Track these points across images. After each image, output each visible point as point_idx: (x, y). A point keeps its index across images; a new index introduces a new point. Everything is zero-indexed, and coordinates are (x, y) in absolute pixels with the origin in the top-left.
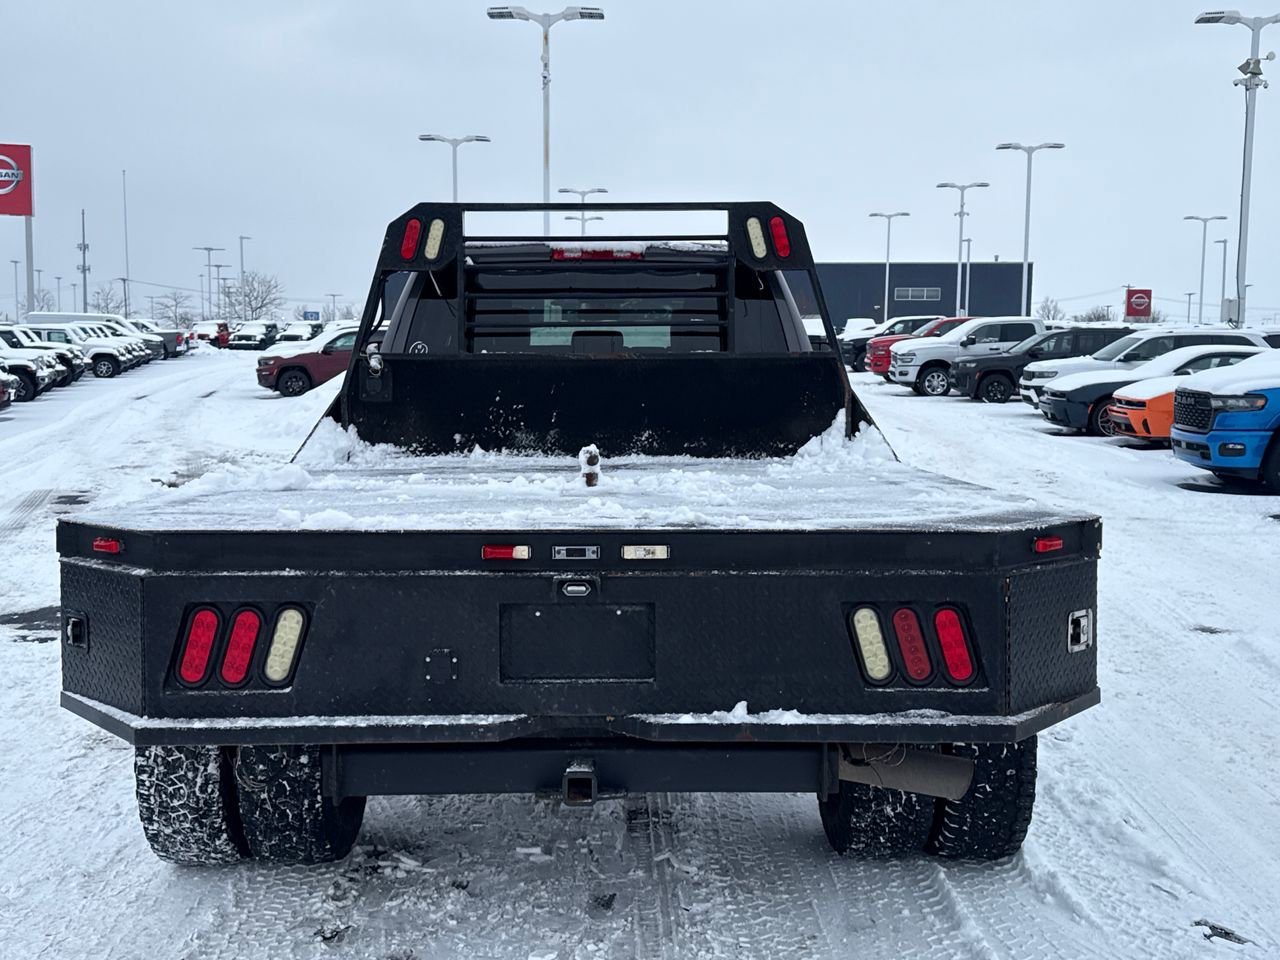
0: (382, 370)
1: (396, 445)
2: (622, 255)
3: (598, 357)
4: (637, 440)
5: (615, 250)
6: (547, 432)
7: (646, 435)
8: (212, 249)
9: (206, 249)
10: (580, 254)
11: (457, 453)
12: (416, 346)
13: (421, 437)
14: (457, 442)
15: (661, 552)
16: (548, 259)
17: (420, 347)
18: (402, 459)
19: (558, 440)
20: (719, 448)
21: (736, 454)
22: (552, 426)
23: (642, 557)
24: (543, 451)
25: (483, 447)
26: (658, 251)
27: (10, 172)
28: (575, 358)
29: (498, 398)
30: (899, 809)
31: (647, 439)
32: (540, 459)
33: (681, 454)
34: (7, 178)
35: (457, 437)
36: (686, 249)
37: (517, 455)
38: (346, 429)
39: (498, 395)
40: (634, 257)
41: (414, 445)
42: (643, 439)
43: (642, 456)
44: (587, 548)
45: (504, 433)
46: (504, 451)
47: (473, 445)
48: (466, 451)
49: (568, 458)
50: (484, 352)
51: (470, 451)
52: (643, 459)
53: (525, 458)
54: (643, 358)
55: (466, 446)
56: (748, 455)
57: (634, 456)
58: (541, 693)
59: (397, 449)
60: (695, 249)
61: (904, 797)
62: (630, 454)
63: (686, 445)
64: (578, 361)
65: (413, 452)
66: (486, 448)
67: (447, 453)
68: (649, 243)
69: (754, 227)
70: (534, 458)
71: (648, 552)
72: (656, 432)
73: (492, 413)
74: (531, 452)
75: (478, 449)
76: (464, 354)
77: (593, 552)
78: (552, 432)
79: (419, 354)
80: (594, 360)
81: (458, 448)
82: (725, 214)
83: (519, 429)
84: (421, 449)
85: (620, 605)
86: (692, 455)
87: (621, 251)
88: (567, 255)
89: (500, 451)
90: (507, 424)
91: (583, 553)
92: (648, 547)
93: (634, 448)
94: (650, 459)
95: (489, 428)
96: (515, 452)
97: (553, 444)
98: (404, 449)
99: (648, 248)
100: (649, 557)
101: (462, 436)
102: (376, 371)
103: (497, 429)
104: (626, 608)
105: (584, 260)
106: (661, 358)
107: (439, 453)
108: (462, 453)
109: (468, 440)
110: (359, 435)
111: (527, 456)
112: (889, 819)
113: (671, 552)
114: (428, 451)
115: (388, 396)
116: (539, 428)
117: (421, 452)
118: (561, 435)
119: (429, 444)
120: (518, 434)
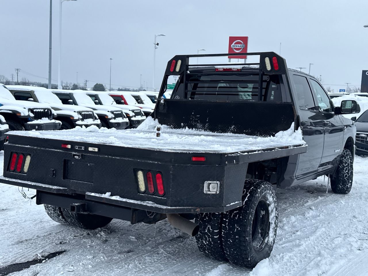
0: (164, 103)
1: (167, 125)
2: (235, 70)
3: (220, 102)
4: (230, 128)
5: (232, 68)
6: (206, 124)
7: (233, 127)
8: (302, 68)
9: (300, 68)
10: (222, 70)
11: (182, 129)
13: (173, 123)
14: (182, 125)
15: (96, 150)
16: (214, 71)
17: (177, 97)
18: (168, 129)
19: (208, 127)
20: (254, 132)
21: (260, 135)
22: (207, 122)
23: (92, 150)
24: (204, 130)
25: (188, 128)
26: (246, 68)
27: (241, 45)
28: (213, 101)
29: (193, 113)
30: (207, 243)
31: (233, 128)
32: (203, 132)
33: (243, 134)
34: (240, 47)
35: (182, 124)
36: (254, 68)
37: (197, 131)
38: (155, 120)
39: (193, 112)
40: (238, 70)
41: (172, 126)
42: (232, 128)
43: (231, 133)
44: (82, 147)
45: (194, 123)
46: (194, 129)
47: (186, 127)
49: (211, 132)
50: (190, 99)
51: (185, 128)
52: (231, 134)
53: (199, 132)
54: (232, 102)
55: (184, 127)
56: (263, 136)
57: (229, 133)
58: (70, 183)
59: (167, 127)
60: (257, 68)
61: (208, 239)
62: (228, 133)
63: (244, 131)
64: (214, 102)
65: (171, 128)
66: (189, 128)
67: (179, 129)
68: (243, 66)
69: (267, 60)
70: (202, 132)
71: (93, 149)
72: (236, 126)
73: (191, 117)
74: (201, 130)
75: (187, 128)
76: (184, 100)
77: (83, 148)
78: (207, 124)
79: (177, 99)
80: (218, 103)
81: (182, 127)
82: (259, 56)
83: (198, 123)
84: (173, 127)
85: (89, 163)
86: (246, 134)
87: (234, 69)
88: (219, 70)
89: (193, 129)
90: (195, 121)
91: (81, 148)
92: (93, 148)
93: (229, 131)
94: (234, 135)
95: (190, 122)
96: (197, 130)
98: (169, 127)
99: (243, 68)
100: (94, 151)
102: (162, 104)
103: (192, 122)
104: (91, 164)
105: (224, 71)
106: (237, 102)
107: (177, 128)
109: (185, 125)
110: (159, 122)
111: (200, 131)
112: (205, 245)
113: (99, 150)
114: (175, 128)
115: (165, 111)
116: (203, 123)
117: (173, 128)
118: (209, 125)
119: (175, 126)
120: (198, 124)
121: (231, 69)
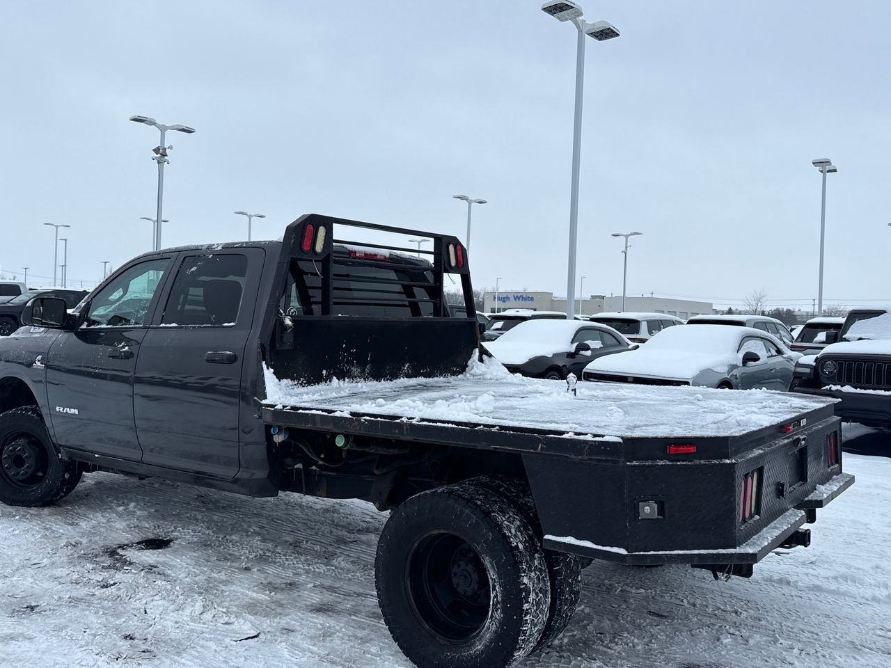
1: (292, 380)
2: (380, 257)
4: (403, 369)
6: (366, 367)
7: (407, 366)
10: (364, 255)
11: (324, 383)
12: (290, 310)
13: (305, 373)
14: (324, 375)
16: (348, 256)
18: (295, 390)
19: (370, 371)
22: (368, 363)
24: (364, 379)
28: (381, 319)
29: (344, 346)
32: (363, 384)
33: (420, 376)
35: (324, 372)
37: (352, 382)
39: (344, 344)
40: (385, 259)
41: (302, 379)
42: (406, 368)
43: (405, 379)
45: (346, 368)
46: (346, 380)
47: (332, 377)
48: (328, 382)
49: (375, 382)
50: (340, 315)
51: (330, 381)
55: (328, 379)
59: (293, 383)
63: (421, 371)
65: (301, 384)
66: (338, 378)
67: (318, 384)
70: (360, 383)
72: (411, 363)
73: (341, 355)
74: (359, 380)
75: (334, 379)
78: (368, 366)
81: (324, 380)
83: (353, 365)
84: (305, 382)
87: (380, 254)
89: (344, 380)
90: (348, 362)
95: (340, 365)
96: (351, 380)
97: (369, 374)
98: (296, 382)
101: (327, 371)
103: (343, 365)
107: (314, 384)
108: (326, 382)
109: (329, 374)
110: (274, 374)
111: (357, 382)
114: (309, 383)
115: (291, 345)
116: (362, 364)
117: (305, 384)
118: (372, 367)
119: (310, 378)
120: (352, 369)
121: (375, 255)
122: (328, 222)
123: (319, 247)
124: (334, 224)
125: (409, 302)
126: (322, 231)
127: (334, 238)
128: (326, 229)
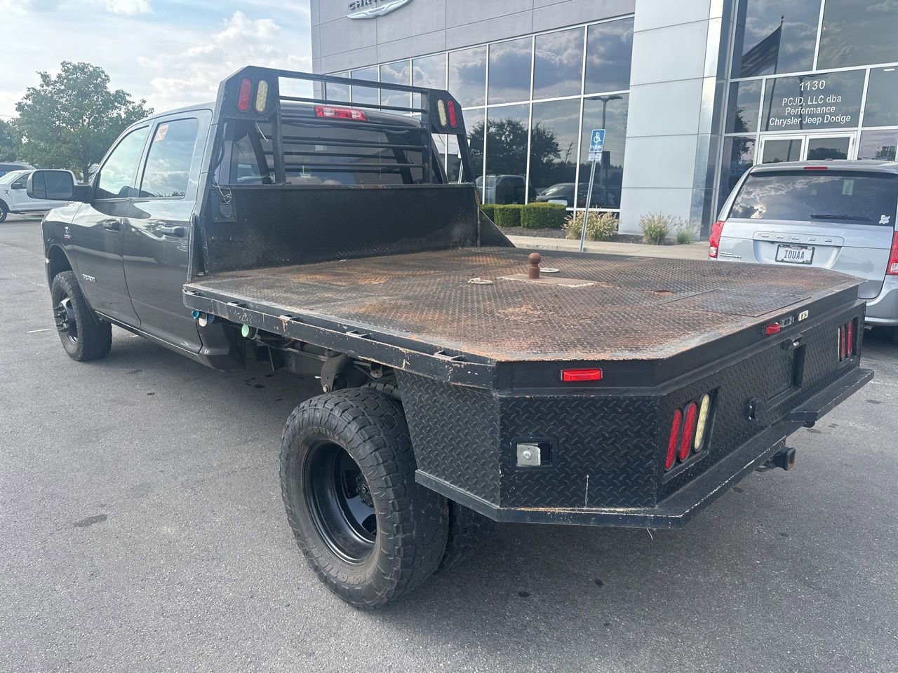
0: (232, 198)
3: (366, 187)
16: (314, 116)
54: (389, 188)
69: (441, 106)
77: (791, 320)
91: (789, 322)
115: (234, 218)
122: (272, 76)
123: (260, 105)
124: (280, 78)
125: (400, 167)
126: (263, 87)
127: (281, 95)
128: (268, 83)
